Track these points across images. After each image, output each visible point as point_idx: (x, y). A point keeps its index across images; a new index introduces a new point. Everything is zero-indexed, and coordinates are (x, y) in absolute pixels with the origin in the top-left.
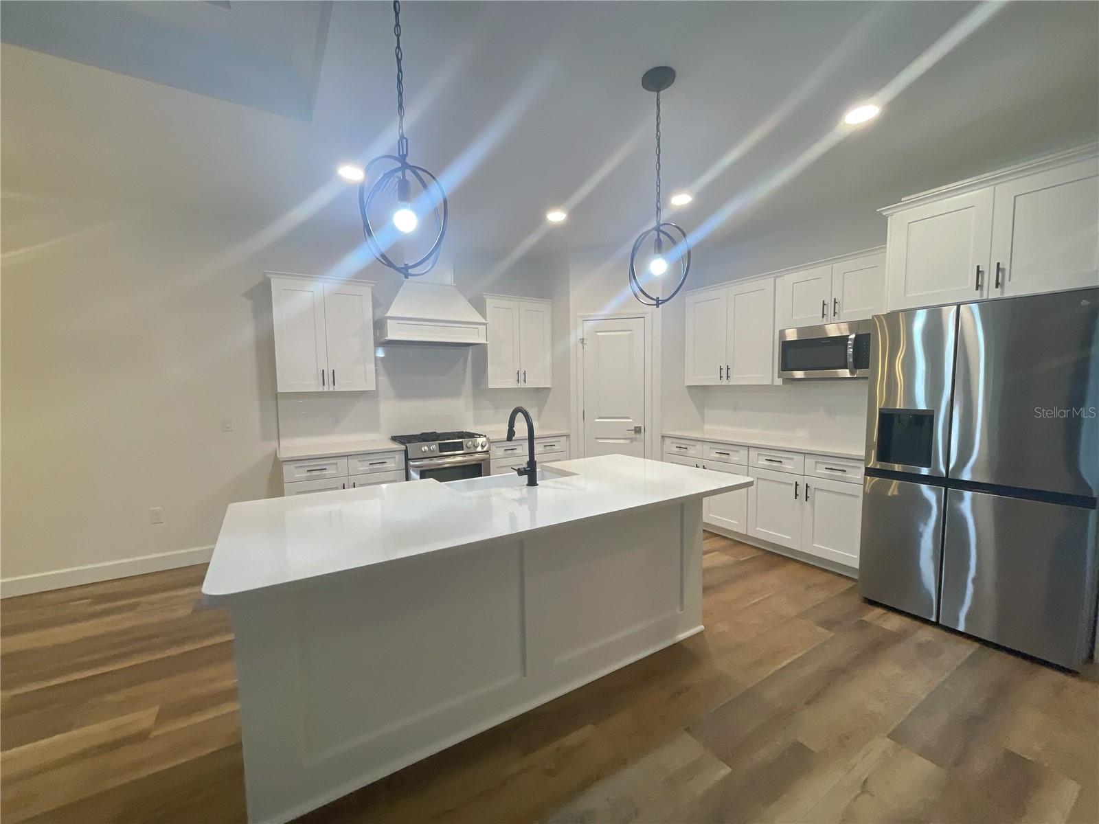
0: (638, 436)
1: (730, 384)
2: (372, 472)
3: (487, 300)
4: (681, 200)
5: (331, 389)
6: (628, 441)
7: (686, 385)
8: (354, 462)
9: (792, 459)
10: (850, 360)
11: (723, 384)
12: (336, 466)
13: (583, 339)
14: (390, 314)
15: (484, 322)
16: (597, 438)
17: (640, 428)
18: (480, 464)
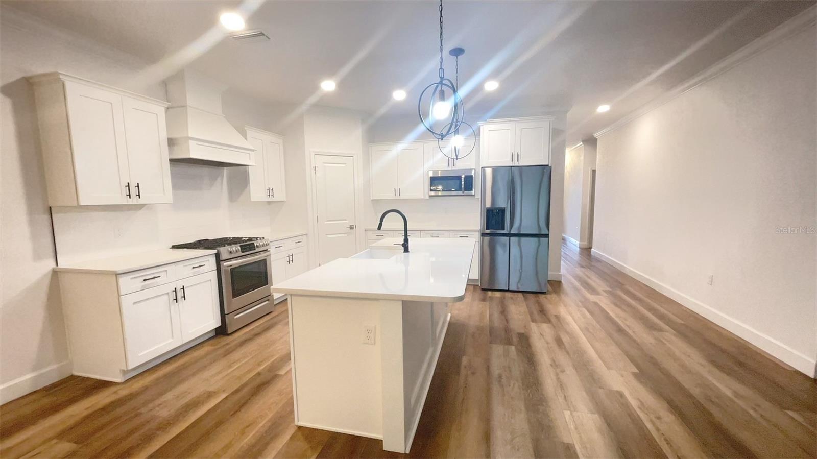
0: (352, 231)
1: (402, 198)
2: (194, 275)
3: (247, 131)
4: (399, 95)
6: (346, 235)
7: (371, 199)
9: (443, 234)
10: (463, 187)
11: (396, 198)
12: (165, 273)
13: (315, 167)
14: (191, 134)
15: (253, 149)
16: (327, 235)
17: (353, 226)
18: (266, 259)
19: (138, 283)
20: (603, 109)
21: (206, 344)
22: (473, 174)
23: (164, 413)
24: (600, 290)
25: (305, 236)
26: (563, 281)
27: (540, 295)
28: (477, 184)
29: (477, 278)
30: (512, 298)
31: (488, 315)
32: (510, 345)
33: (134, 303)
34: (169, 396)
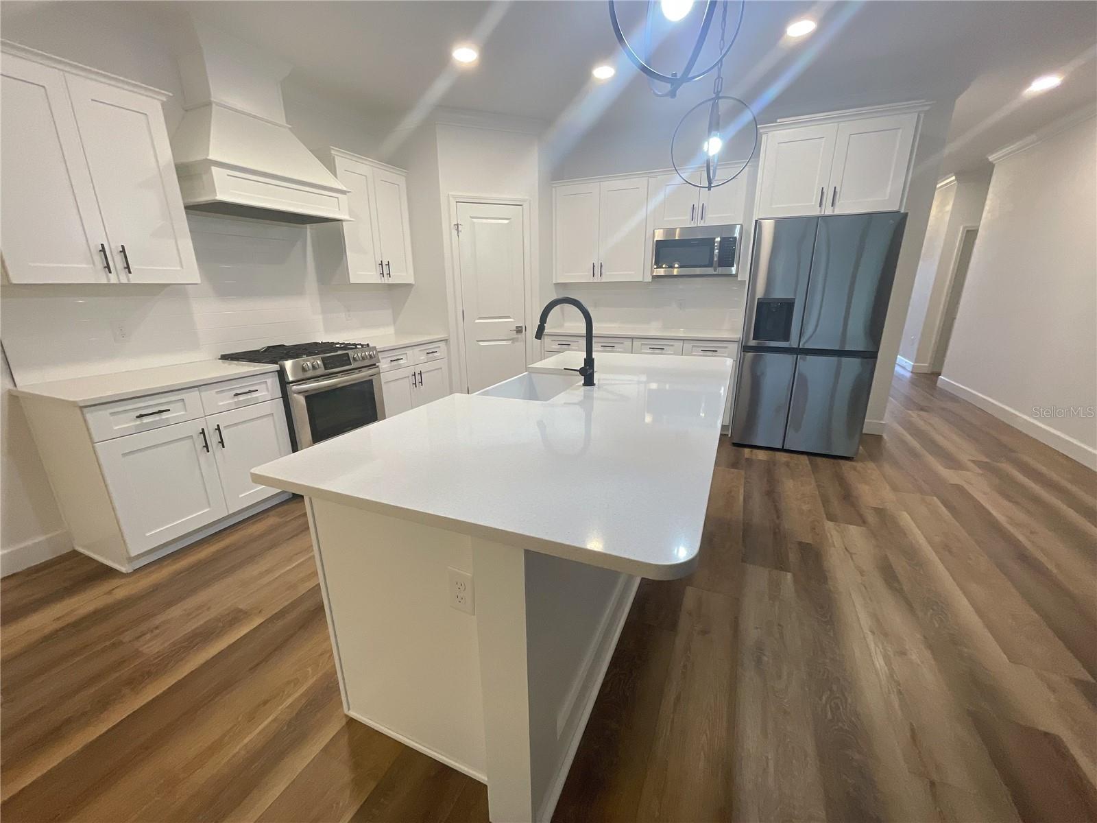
0: (519, 336)
1: (603, 281)
2: (239, 406)
3: (337, 159)
5: (124, 280)
6: (510, 342)
7: (554, 282)
8: (209, 394)
9: (672, 346)
10: (716, 259)
11: (595, 281)
12: (182, 403)
13: (457, 225)
14: (213, 155)
15: (345, 189)
16: (478, 341)
17: (521, 327)
18: (371, 381)
19: (126, 422)
20: (1045, 83)
21: (273, 512)
22: (737, 235)
23: (152, 647)
24: (964, 458)
25: (443, 343)
26: (885, 436)
27: (842, 462)
28: (744, 254)
29: (727, 424)
30: (787, 464)
31: (741, 498)
32: (782, 569)
33: (125, 455)
34: (175, 612)
